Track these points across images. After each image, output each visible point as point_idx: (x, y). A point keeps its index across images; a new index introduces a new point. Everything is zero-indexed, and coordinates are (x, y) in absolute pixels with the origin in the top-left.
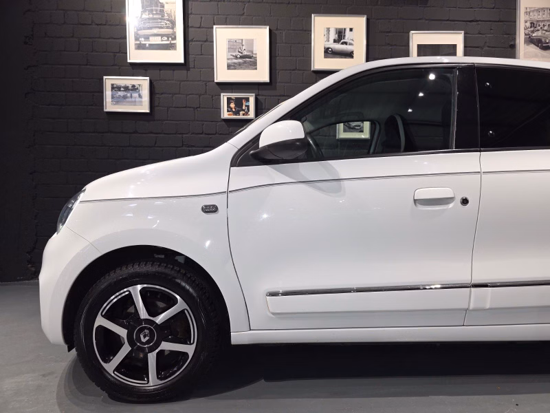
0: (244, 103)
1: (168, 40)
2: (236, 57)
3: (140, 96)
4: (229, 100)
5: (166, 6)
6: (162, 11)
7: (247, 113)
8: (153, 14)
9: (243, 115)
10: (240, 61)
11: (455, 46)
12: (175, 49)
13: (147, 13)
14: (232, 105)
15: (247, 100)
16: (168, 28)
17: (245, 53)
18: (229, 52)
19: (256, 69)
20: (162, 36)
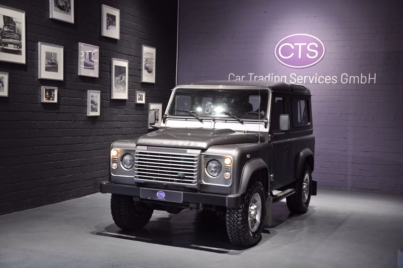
0: (53, 93)
1: (17, 48)
2: (49, 64)
3: (3, 85)
4: (46, 90)
5: (16, 24)
6: (15, 27)
7: (53, 100)
8: (10, 29)
9: (52, 100)
10: (51, 66)
11: (125, 67)
12: (21, 55)
13: (7, 27)
14: (47, 94)
15: (54, 90)
16: (17, 39)
17: (53, 61)
18: (46, 60)
19: (57, 72)
20: (14, 44)
